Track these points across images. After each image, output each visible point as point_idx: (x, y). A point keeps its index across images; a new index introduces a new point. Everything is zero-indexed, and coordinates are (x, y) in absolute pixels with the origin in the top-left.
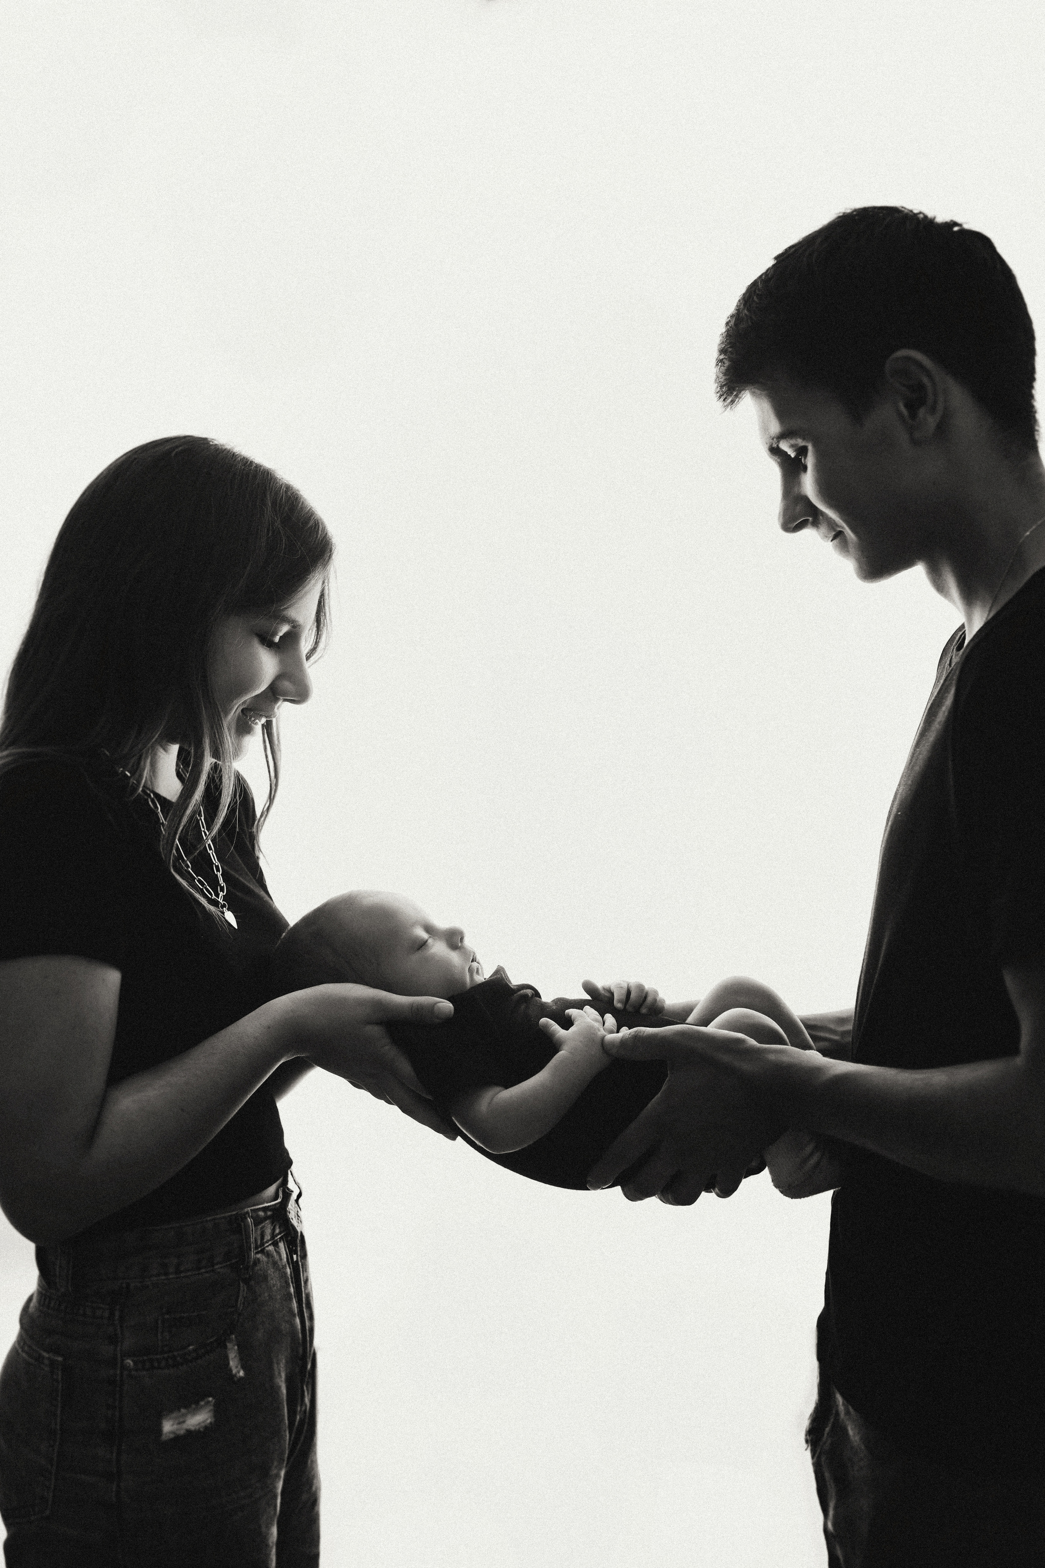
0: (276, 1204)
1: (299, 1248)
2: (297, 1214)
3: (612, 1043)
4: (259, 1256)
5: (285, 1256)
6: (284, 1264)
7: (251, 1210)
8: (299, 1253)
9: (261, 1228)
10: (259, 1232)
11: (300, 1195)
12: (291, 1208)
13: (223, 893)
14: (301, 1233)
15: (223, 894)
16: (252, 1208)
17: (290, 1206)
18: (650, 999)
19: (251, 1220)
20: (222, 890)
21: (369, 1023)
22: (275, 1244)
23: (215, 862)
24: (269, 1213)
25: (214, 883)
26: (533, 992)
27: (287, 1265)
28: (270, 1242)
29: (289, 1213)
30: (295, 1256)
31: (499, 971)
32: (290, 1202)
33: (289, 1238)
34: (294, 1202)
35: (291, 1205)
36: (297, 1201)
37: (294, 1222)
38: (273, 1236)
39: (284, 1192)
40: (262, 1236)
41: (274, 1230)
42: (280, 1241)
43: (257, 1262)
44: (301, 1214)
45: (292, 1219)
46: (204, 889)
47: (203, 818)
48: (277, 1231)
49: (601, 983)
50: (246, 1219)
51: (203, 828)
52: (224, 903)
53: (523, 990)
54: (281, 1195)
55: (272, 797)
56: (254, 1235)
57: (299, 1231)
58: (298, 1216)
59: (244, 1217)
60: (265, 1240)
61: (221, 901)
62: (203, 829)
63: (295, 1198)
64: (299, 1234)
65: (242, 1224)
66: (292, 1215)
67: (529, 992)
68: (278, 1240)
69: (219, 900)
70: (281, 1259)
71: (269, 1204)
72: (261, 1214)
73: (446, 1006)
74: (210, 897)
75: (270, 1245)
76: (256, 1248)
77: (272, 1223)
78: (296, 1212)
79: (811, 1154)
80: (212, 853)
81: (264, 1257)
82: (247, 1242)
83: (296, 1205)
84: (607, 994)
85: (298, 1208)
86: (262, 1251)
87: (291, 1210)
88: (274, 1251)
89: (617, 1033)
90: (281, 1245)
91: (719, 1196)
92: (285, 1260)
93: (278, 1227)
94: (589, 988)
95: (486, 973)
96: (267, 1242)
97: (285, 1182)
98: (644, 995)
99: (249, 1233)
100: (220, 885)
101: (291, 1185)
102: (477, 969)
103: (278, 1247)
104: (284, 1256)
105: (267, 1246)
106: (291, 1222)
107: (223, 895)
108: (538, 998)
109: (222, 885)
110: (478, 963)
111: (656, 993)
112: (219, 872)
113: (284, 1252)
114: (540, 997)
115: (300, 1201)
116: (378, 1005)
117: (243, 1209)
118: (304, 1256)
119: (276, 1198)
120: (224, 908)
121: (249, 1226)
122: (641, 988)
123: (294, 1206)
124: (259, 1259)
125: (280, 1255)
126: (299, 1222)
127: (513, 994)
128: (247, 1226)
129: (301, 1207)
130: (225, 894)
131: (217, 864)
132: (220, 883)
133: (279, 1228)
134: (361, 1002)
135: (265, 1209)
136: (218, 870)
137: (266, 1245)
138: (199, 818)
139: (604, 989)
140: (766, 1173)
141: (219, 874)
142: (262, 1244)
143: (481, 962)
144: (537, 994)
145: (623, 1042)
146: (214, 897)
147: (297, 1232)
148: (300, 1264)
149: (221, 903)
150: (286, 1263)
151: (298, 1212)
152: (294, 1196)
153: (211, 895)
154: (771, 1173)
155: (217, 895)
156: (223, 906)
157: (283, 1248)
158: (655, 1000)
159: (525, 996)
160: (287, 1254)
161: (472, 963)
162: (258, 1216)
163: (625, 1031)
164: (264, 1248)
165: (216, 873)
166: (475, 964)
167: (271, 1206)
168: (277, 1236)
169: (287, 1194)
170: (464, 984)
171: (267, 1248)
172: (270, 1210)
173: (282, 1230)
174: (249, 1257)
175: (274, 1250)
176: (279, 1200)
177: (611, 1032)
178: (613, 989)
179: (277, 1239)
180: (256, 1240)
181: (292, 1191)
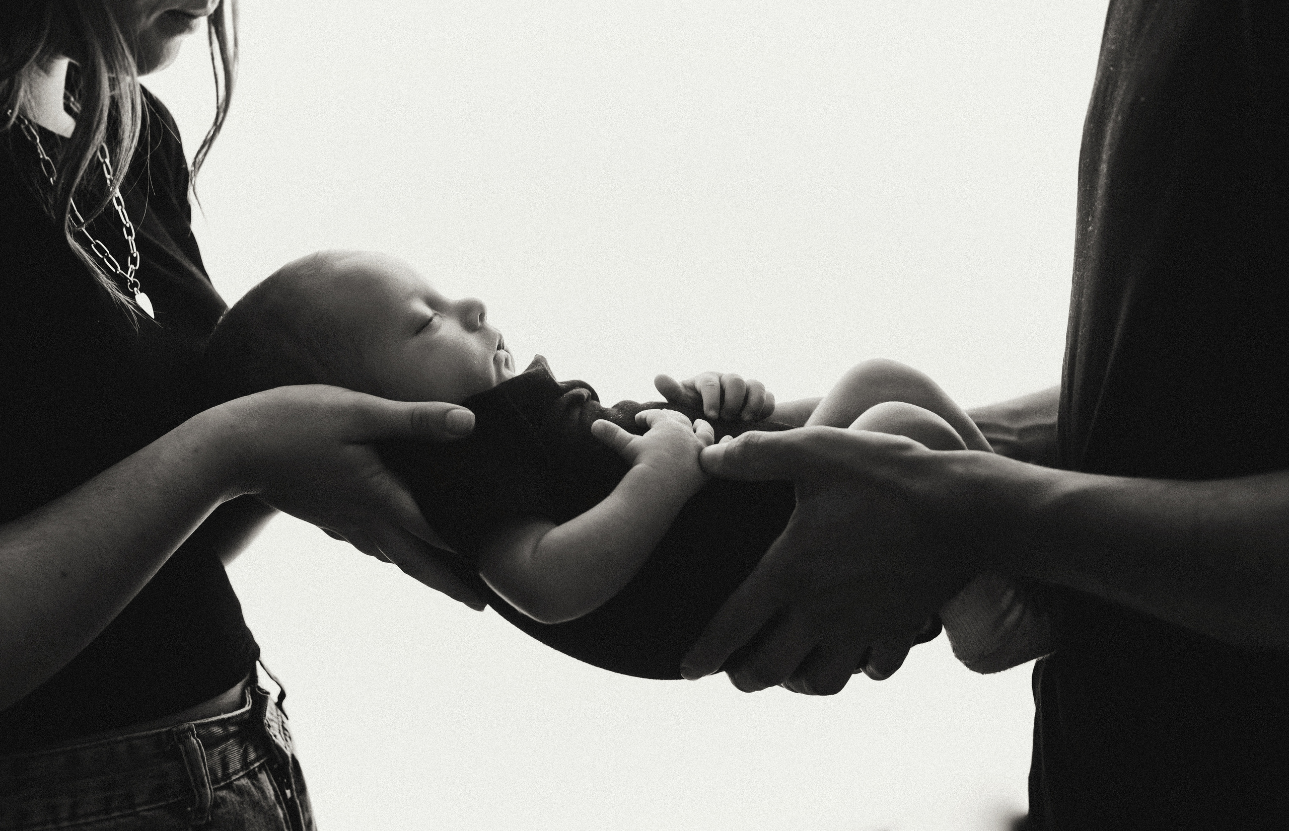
0: (243, 714)
1: (293, 780)
2: (283, 726)
3: (714, 458)
4: (223, 793)
5: (272, 792)
6: (271, 804)
7: (197, 726)
8: (294, 787)
9: (220, 753)
10: (217, 758)
11: (282, 696)
12: (271, 717)
13: (135, 266)
14: (293, 756)
15: (134, 268)
16: (198, 722)
17: (268, 714)
18: (753, 399)
19: (198, 742)
20: (134, 262)
21: (349, 441)
22: (252, 776)
23: (125, 223)
24: (232, 729)
25: (122, 251)
26: (590, 393)
27: (278, 806)
28: (241, 774)
29: (269, 726)
30: (288, 792)
31: (538, 362)
32: (268, 708)
33: (275, 766)
34: (274, 707)
35: (271, 712)
36: (279, 705)
37: (280, 741)
38: (245, 764)
39: (253, 694)
40: (225, 765)
41: (245, 755)
42: (260, 772)
43: (219, 803)
44: (289, 724)
45: (275, 736)
46: (105, 260)
47: (107, 161)
48: (252, 756)
49: (680, 378)
50: (188, 738)
51: (109, 173)
52: (134, 281)
53: (575, 388)
54: (249, 698)
55: (218, 123)
56: (207, 763)
57: (289, 753)
58: (284, 729)
59: (183, 737)
60: (231, 771)
61: (132, 279)
62: (108, 176)
63: (276, 700)
64: (290, 759)
65: (181, 747)
66: (274, 730)
67: (585, 392)
68: (257, 769)
69: (128, 276)
70: (265, 797)
71: (230, 715)
72: (217, 730)
73: (463, 413)
74: (114, 270)
75: (242, 777)
76: (215, 781)
77: (241, 744)
78: (281, 724)
79: (1009, 610)
80: (121, 209)
81: (233, 795)
82: (194, 774)
83: (279, 712)
84: (691, 394)
85: (283, 716)
86: (229, 787)
87: (272, 720)
88: (252, 787)
89: (715, 443)
90: (263, 777)
91: (873, 677)
92: (273, 798)
93: (251, 750)
94: (665, 386)
95: (519, 367)
96: (236, 773)
97: (254, 678)
98: (744, 393)
99: (197, 759)
100: (132, 255)
101: (264, 682)
102: (506, 360)
103: (258, 780)
104: (270, 792)
105: (238, 779)
106: (274, 741)
107: (135, 270)
108: (595, 402)
109: (135, 255)
110: (507, 351)
111: (760, 388)
112: (132, 236)
113: (270, 787)
114: (598, 400)
115: (285, 704)
116: (363, 414)
117: (182, 722)
118: (302, 789)
119: (242, 704)
120: (135, 289)
121: (195, 750)
122: (738, 383)
123: (275, 714)
124: (223, 799)
125: (262, 791)
126: (288, 739)
127: (562, 395)
128: (190, 751)
129: (287, 713)
130: (137, 267)
131: (128, 225)
132: (132, 252)
133: (256, 750)
134: (337, 412)
135: (223, 723)
136: (130, 234)
137: (234, 778)
138: (102, 160)
139: (685, 386)
140: (943, 640)
141: (131, 239)
142: (227, 776)
143: (510, 350)
144: (594, 396)
145: (729, 456)
146: (119, 271)
147: (286, 755)
148: (298, 802)
149: (130, 281)
150: (275, 802)
151: (283, 722)
152: (274, 697)
153: (116, 267)
154: (952, 637)
155: (125, 268)
156: (134, 285)
157: (267, 780)
158: (761, 400)
159: (580, 397)
160: (274, 789)
161: (499, 351)
162: (212, 734)
163: (728, 443)
164: (232, 782)
165: (127, 238)
166: (502, 353)
167: (233, 717)
168: (252, 764)
169: (261, 698)
170: (489, 380)
171: (236, 783)
172: (233, 724)
173: (260, 753)
174: (202, 796)
175: (250, 784)
176: (247, 708)
177: (709, 443)
178: (698, 385)
179: (254, 768)
180: (213, 771)
181: (268, 693)
